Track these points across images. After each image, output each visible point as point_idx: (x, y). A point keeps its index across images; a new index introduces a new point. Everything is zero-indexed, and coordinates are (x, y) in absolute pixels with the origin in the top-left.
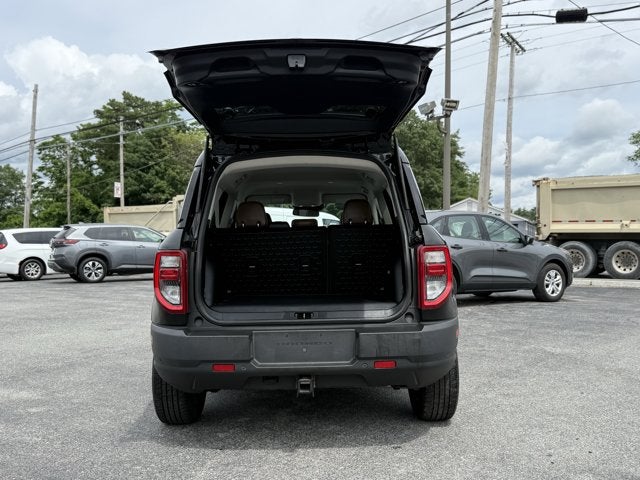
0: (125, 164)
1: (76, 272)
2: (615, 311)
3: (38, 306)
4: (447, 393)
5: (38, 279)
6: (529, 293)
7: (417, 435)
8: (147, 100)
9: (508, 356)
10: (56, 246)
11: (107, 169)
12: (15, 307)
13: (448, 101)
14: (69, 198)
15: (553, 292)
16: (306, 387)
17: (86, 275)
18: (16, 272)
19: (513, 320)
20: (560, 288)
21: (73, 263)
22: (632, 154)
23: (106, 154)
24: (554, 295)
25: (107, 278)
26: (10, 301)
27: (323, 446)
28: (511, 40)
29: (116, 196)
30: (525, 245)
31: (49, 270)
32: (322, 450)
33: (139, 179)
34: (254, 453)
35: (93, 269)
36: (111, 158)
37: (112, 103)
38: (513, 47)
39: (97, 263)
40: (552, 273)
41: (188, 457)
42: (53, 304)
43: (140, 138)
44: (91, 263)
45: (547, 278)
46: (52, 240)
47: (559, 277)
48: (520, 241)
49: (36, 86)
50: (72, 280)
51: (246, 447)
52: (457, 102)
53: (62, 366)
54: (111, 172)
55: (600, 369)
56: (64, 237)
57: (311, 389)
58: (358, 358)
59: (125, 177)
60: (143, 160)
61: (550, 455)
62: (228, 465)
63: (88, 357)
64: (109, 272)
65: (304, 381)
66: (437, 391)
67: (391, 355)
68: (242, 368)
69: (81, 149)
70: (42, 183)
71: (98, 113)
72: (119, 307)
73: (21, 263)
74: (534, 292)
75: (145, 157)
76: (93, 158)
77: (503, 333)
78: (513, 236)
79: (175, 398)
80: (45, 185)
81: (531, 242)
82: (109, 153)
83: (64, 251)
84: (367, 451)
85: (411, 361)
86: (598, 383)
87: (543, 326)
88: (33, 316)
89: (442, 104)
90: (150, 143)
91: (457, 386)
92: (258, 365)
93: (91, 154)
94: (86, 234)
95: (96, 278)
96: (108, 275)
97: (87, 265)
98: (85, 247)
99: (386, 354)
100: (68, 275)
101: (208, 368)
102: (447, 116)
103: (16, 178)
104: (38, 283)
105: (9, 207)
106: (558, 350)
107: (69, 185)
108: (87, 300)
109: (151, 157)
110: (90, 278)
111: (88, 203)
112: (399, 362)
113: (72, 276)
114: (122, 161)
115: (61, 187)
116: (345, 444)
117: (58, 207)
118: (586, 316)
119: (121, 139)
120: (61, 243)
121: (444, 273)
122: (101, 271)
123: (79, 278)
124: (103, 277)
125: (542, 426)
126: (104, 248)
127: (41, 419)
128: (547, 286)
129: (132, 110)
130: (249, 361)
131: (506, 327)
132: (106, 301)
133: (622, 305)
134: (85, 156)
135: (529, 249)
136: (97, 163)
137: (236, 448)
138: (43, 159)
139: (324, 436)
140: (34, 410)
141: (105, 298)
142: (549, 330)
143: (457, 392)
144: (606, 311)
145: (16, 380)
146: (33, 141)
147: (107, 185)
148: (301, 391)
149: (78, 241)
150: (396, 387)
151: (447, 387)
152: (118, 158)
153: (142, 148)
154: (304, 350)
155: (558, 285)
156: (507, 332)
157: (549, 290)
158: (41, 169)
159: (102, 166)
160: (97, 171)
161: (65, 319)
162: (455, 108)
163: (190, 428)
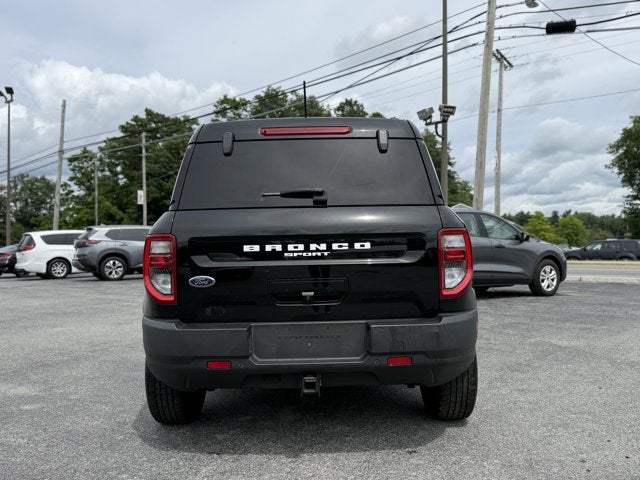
0: (148, 174)
1: (97, 271)
2: (611, 304)
3: (57, 301)
4: (465, 390)
5: (64, 277)
6: (526, 288)
7: (433, 436)
8: (167, 116)
9: (516, 349)
10: (79, 246)
11: (131, 178)
12: (36, 303)
13: (446, 107)
14: (96, 205)
15: (548, 287)
16: (311, 386)
17: (107, 273)
18: (44, 271)
19: (513, 313)
20: (555, 283)
21: (95, 263)
22: (608, 163)
23: (130, 165)
24: (549, 289)
25: (126, 276)
26: (32, 297)
27: (330, 451)
28: (499, 57)
29: (139, 203)
30: (521, 242)
31: (74, 269)
32: (329, 455)
33: (160, 187)
34: (254, 459)
35: (114, 267)
36: (135, 169)
37: (136, 119)
38: (501, 63)
39: (117, 262)
40: (548, 268)
41: (181, 463)
42: (72, 300)
43: (161, 150)
44: (111, 262)
45: (542, 273)
46: (76, 241)
47: (553, 272)
48: (517, 238)
49: (64, 101)
50: (95, 278)
51: (246, 452)
52: (454, 108)
53: (67, 361)
54: (134, 182)
55: (612, 362)
56: (86, 237)
57: (317, 388)
58: (369, 353)
59: (148, 186)
60: (163, 170)
61: (583, 461)
62: (224, 474)
63: (95, 351)
64: (129, 270)
65: (309, 379)
66: (454, 389)
67: (407, 350)
68: (240, 365)
69: (107, 160)
70: (72, 191)
71: (123, 128)
72: (133, 302)
73: (48, 263)
74: (531, 287)
75: (165, 167)
76: (119, 169)
77: (505, 326)
78: (510, 234)
79: (169, 397)
80: (76, 194)
81: (527, 239)
82: (132, 165)
83: (87, 251)
84: (379, 456)
85: (429, 357)
86: (613, 377)
87: (544, 319)
88: (51, 311)
89: (440, 109)
90: (169, 155)
91: (475, 384)
92: (258, 361)
93: (117, 165)
94: (106, 235)
95: (116, 276)
96: (128, 273)
97: (108, 264)
98: (106, 247)
99: (401, 349)
100: (91, 274)
101: (202, 364)
102: (444, 121)
103: (50, 188)
104: (63, 281)
105: (44, 215)
106: (565, 343)
107: (96, 193)
108: (104, 296)
109: (171, 167)
110: (111, 276)
111: (114, 209)
112: (415, 357)
113: (95, 275)
114: (144, 171)
115: (90, 195)
116: (354, 448)
117: (86, 213)
118: (583, 309)
119: (144, 151)
120: (84, 243)
121: (464, 258)
122: (121, 269)
123: (101, 277)
124: (123, 276)
125: (566, 426)
126: (125, 248)
127: (32, 418)
128: (543, 281)
129: (153, 125)
130: (247, 357)
131: (507, 321)
132: (124, 297)
133: (615, 299)
134: (112, 166)
135: (525, 245)
136: (121, 173)
137: (235, 453)
138: (73, 170)
139: (331, 438)
140: (27, 407)
141: (122, 294)
142: (551, 323)
143: (475, 390)
144: (602, 305)
145: (17, 375)
146: (61, 152)
147: (132, 193)
148: (306, 391)
149: (100, 241)
150: (411, 386)
151: (465, 384)
152: (140, 169)
153: (162, 159)
154: (309, 344)
155: (553, 280)
156: (510, 325)
157: (544, 285)
158: (71, 179)
159: (126, 176)
160: (122, 180)
161: (80, 314)
162: (452, 113)
163: (186, 428)
